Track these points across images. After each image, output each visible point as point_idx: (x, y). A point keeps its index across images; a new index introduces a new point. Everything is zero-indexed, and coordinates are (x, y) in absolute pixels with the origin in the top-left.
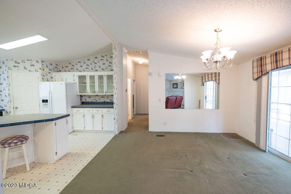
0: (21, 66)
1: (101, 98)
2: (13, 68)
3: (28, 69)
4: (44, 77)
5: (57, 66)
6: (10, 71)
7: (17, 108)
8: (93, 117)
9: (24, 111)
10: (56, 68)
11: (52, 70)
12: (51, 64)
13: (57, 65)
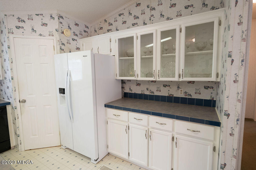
0: (27, 25)
1: (162, 88)
2: (15, 30)
3: (38, 33)
4: (63, 47)
5: (86, 29)
6: (11, 36)
7: (24, 101)
8: (148, 136)
9: (35, 106)
10: (85, 31)
11: (78, 35)
12: (77, 25)
13: (87, 27)
